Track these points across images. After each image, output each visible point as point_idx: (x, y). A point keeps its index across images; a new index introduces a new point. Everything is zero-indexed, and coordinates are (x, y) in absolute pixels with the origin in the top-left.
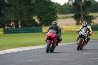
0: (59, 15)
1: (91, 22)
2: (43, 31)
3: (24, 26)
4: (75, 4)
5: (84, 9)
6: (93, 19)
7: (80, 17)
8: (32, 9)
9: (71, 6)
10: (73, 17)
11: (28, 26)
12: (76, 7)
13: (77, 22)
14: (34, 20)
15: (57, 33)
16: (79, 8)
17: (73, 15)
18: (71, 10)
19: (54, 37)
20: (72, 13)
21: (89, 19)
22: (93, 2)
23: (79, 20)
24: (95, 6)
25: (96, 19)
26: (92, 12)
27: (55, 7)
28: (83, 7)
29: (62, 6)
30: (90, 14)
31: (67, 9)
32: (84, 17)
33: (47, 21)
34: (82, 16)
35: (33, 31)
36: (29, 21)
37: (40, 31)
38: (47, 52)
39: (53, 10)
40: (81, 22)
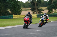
0: (23, 8)
1: (41, 12)
2: (14, 18)
3: (3, 15)
4: (32, 2)
5: (37, 5)
6: (42, 11)
7: (35, 10)
8: (7, 5)
9: (30, 3)
10: (31, 10)
11: (4, 15)
12: (33, 4)
13: (33, 12)
14: (8, 11)
15: (30, 18)
16: (34, 4)
17: (31, 8)
18: (29, 6)
19: (28, 21)
20: (30, 7)
21: (40, 10)
22: (43, 1)
23: (34, 11)
24: (43, 4)
25: (44, 10)
26: (42, 6)
27: (20, 4)
28: (36, 4)
29: (25, 3)
30: (41, 8)
31: (27, 5)
32: (37, 10)
33: (15, 12)
34: (36, 9)
35: (8, 18)
36: (5, 12)
37: (12, 17)
38: (24, 28)
39: (19, 6)
40: (35, 12)
